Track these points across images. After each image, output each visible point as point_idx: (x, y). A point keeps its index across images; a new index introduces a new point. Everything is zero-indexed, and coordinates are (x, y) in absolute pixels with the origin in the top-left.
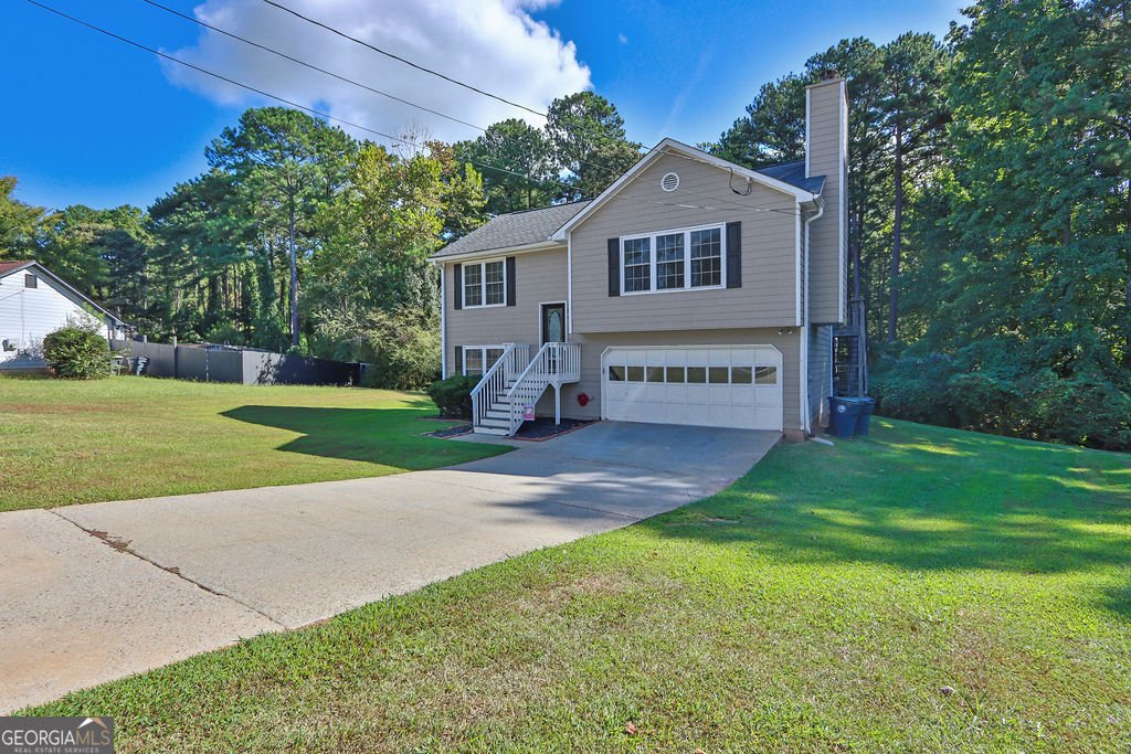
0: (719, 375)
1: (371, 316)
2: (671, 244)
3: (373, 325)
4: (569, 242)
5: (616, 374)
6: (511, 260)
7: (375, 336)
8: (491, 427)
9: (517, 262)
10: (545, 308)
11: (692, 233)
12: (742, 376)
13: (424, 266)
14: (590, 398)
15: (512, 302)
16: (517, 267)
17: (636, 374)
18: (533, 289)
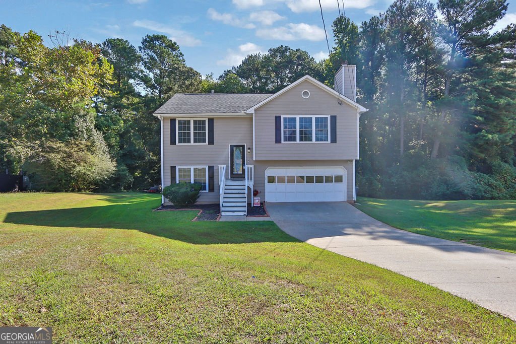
0: (319, 179)
1: (50, 144)
2: (306, 122)
3: (52, 150)
4: (254, 115)
5: (271, 180)
6: (211, 121)
7: (56, 158)
8: (233, 211)
9: (214, 121)
10: (232, 147)
11: (316, 118)
12: (329, 179)
13: (86, 115)
14: (259, 192)
15: (211, 142)
16: (215, 124)
17: (281, 180)
18: (226, 136)
